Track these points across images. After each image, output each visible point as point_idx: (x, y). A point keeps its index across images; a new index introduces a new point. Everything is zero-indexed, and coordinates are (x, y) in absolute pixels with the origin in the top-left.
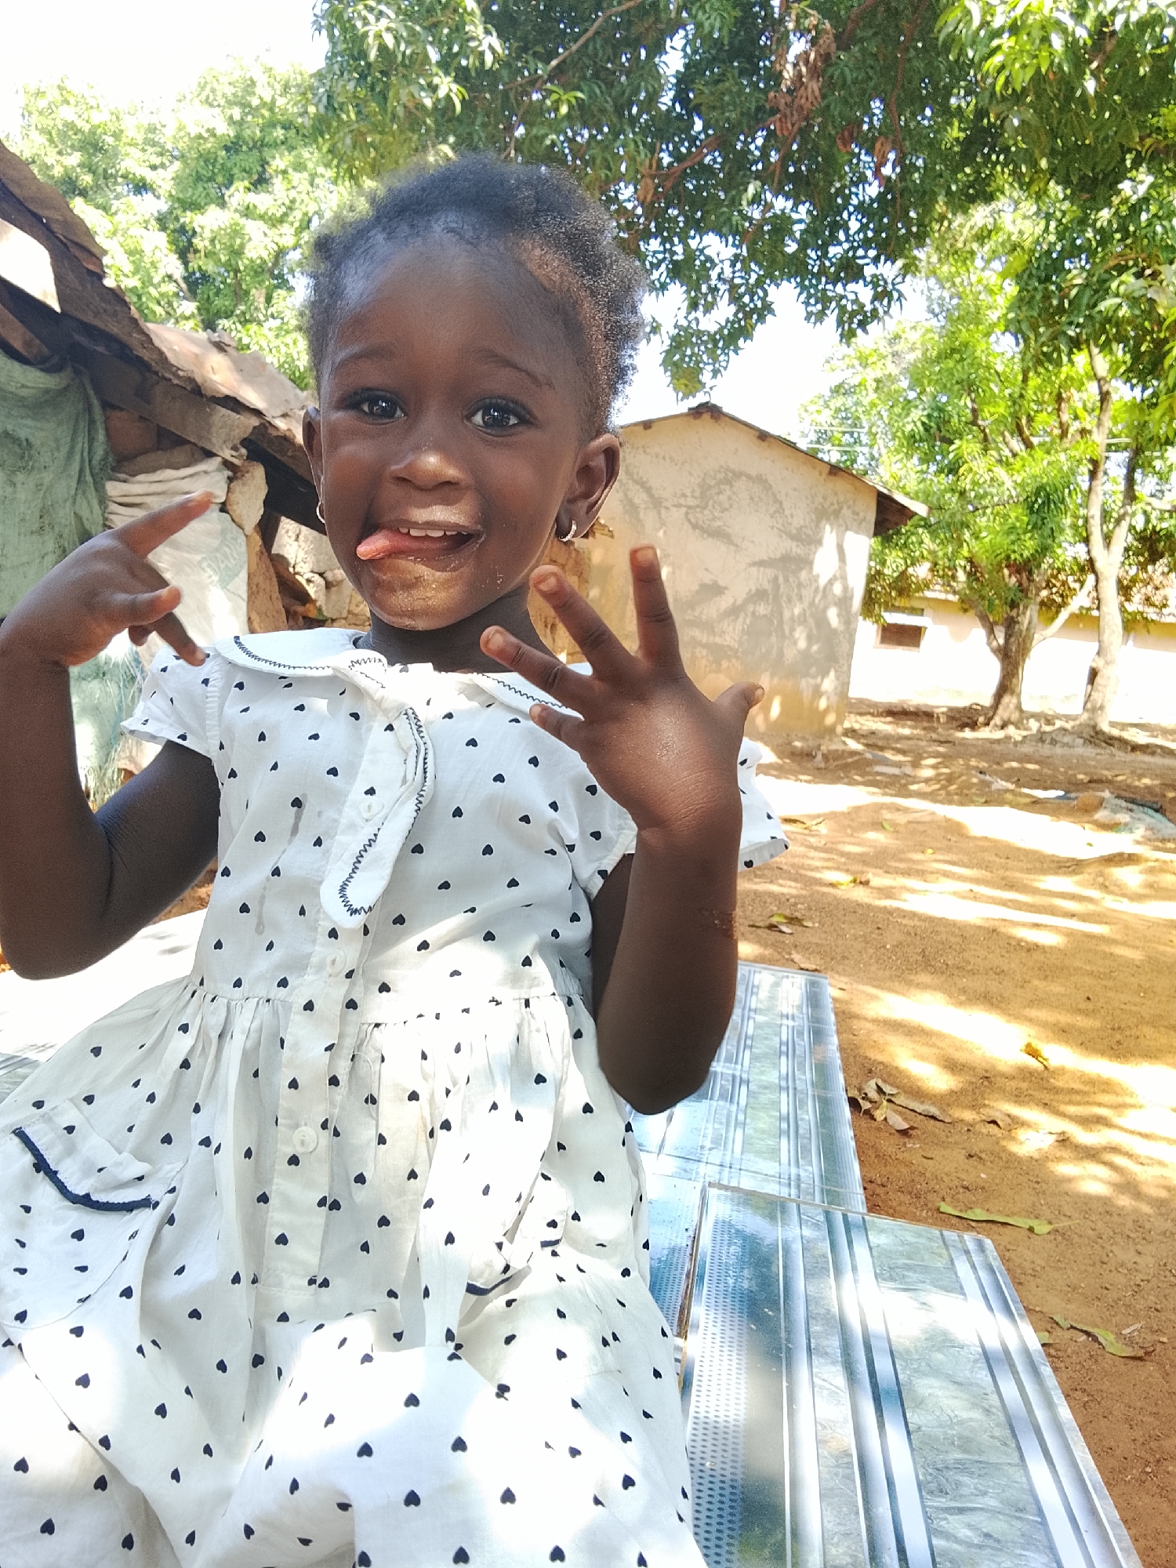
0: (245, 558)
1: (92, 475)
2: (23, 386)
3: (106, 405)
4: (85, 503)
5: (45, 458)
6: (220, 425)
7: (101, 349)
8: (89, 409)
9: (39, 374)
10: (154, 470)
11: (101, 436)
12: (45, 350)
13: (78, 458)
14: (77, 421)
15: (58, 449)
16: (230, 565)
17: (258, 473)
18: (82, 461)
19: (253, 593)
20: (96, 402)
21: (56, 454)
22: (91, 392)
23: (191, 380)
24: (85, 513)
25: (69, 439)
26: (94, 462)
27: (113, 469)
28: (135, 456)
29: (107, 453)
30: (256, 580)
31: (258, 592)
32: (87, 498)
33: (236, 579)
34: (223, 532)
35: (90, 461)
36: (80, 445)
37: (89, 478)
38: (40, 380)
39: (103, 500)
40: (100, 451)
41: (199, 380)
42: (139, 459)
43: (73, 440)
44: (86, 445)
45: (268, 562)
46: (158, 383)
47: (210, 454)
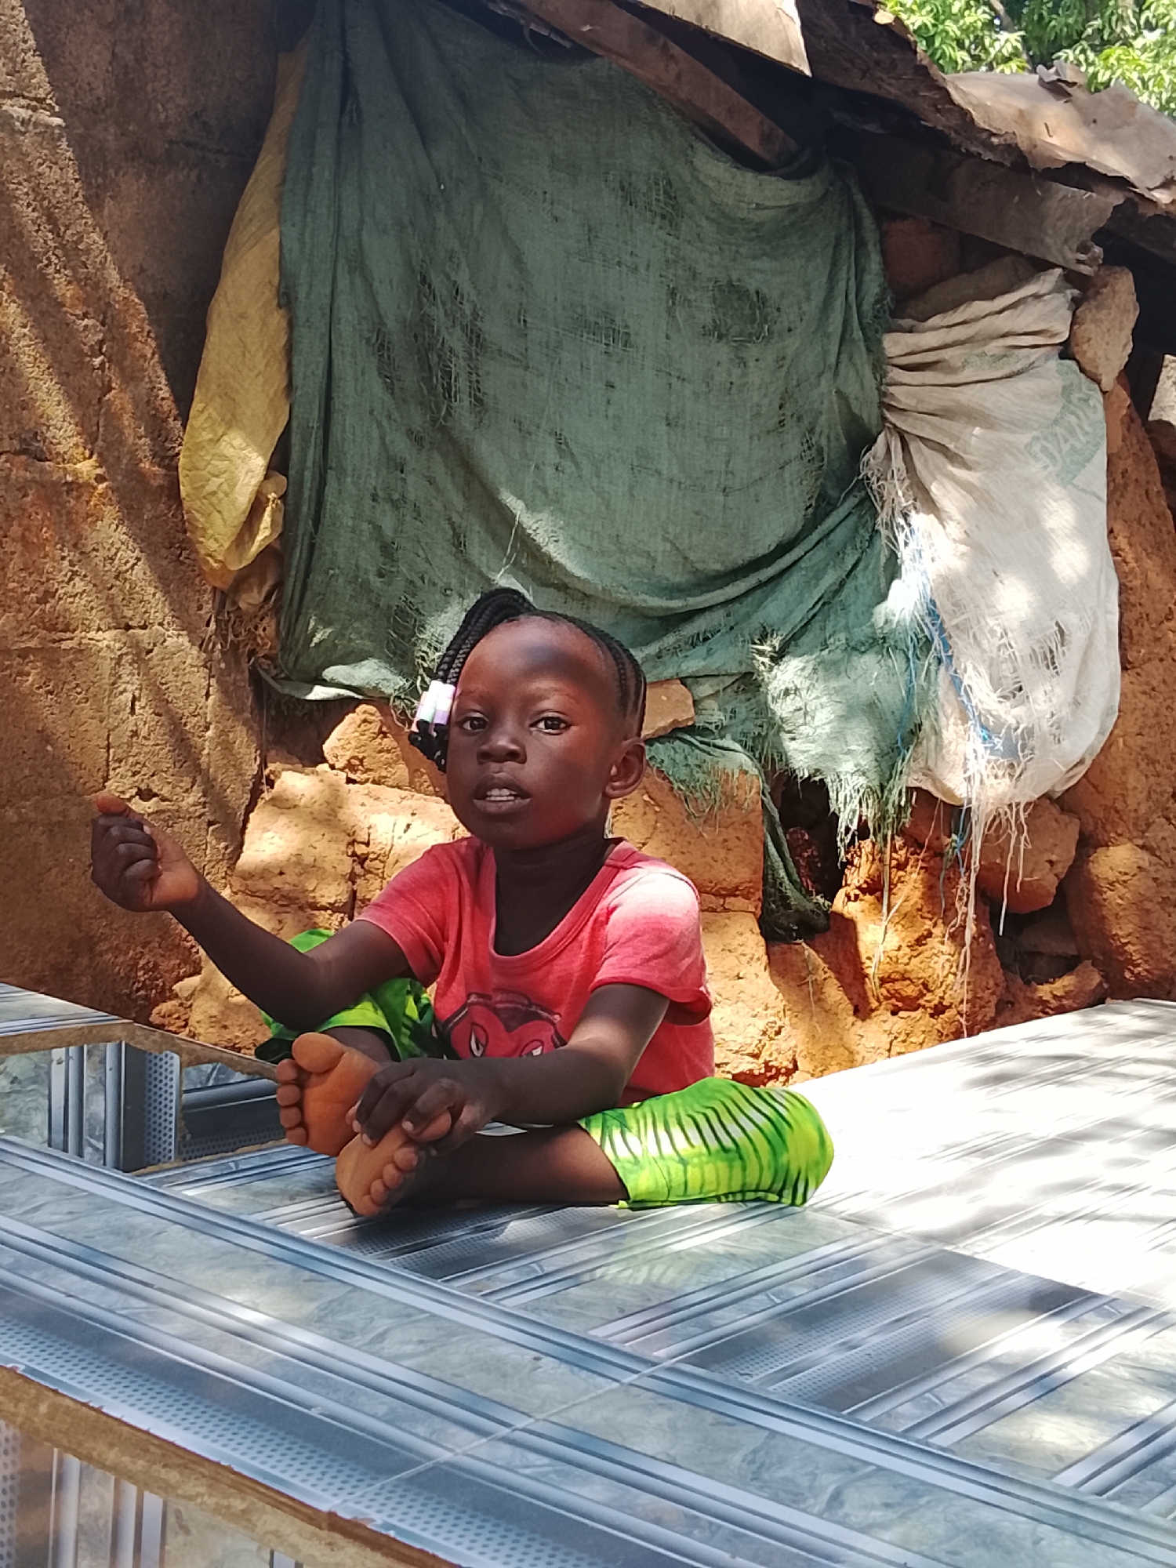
0: (1102, 429)
1: (863, 329)
2: (758, 207)
3: (882, 215)
4: (852, 373)
5: (789, 316)
6: (1057, 215)
7: (871, 127)
8: (857, 225)
9: (781, 184)
10: (955, 306)
11: (875, 264)
12: (793, 145)
13: (839, 303)
14: (837, 247)
15: (808, 299)
16: (1078, 445)
17: (1123, 287)
18: (848, 307)
19: (1116, 488)
20: (866, 212)
21: (805, 307)
22: (859, 197)
23: (1012, 148)
24: (852, 390)
25: (825, 279)
26: (866, 307)
27: (894, 314)
28: (927, 288)
29: (883, 291)
30: (1121, 465)
31: (1126, 486)
32: (855, 365)
33: (1089, 466)
34: (1066, 391)
35: (859, 307)
36: (842, 285)
37: (858, 334)
38: (785, 194)
39: (880, 364)
40: (873, 286)
41: (1024, 146)
42: (932, 291)
43: (832, 279)
44: (852, 282)
45: (1142, 433)
46: (959, 164)
47: (1042, 266)
